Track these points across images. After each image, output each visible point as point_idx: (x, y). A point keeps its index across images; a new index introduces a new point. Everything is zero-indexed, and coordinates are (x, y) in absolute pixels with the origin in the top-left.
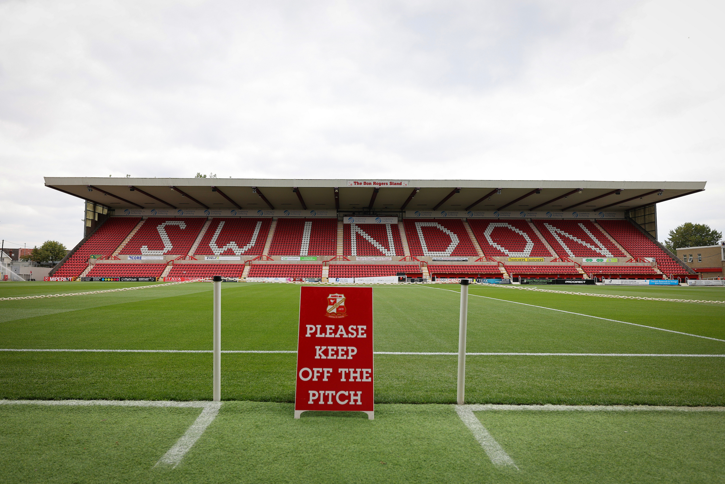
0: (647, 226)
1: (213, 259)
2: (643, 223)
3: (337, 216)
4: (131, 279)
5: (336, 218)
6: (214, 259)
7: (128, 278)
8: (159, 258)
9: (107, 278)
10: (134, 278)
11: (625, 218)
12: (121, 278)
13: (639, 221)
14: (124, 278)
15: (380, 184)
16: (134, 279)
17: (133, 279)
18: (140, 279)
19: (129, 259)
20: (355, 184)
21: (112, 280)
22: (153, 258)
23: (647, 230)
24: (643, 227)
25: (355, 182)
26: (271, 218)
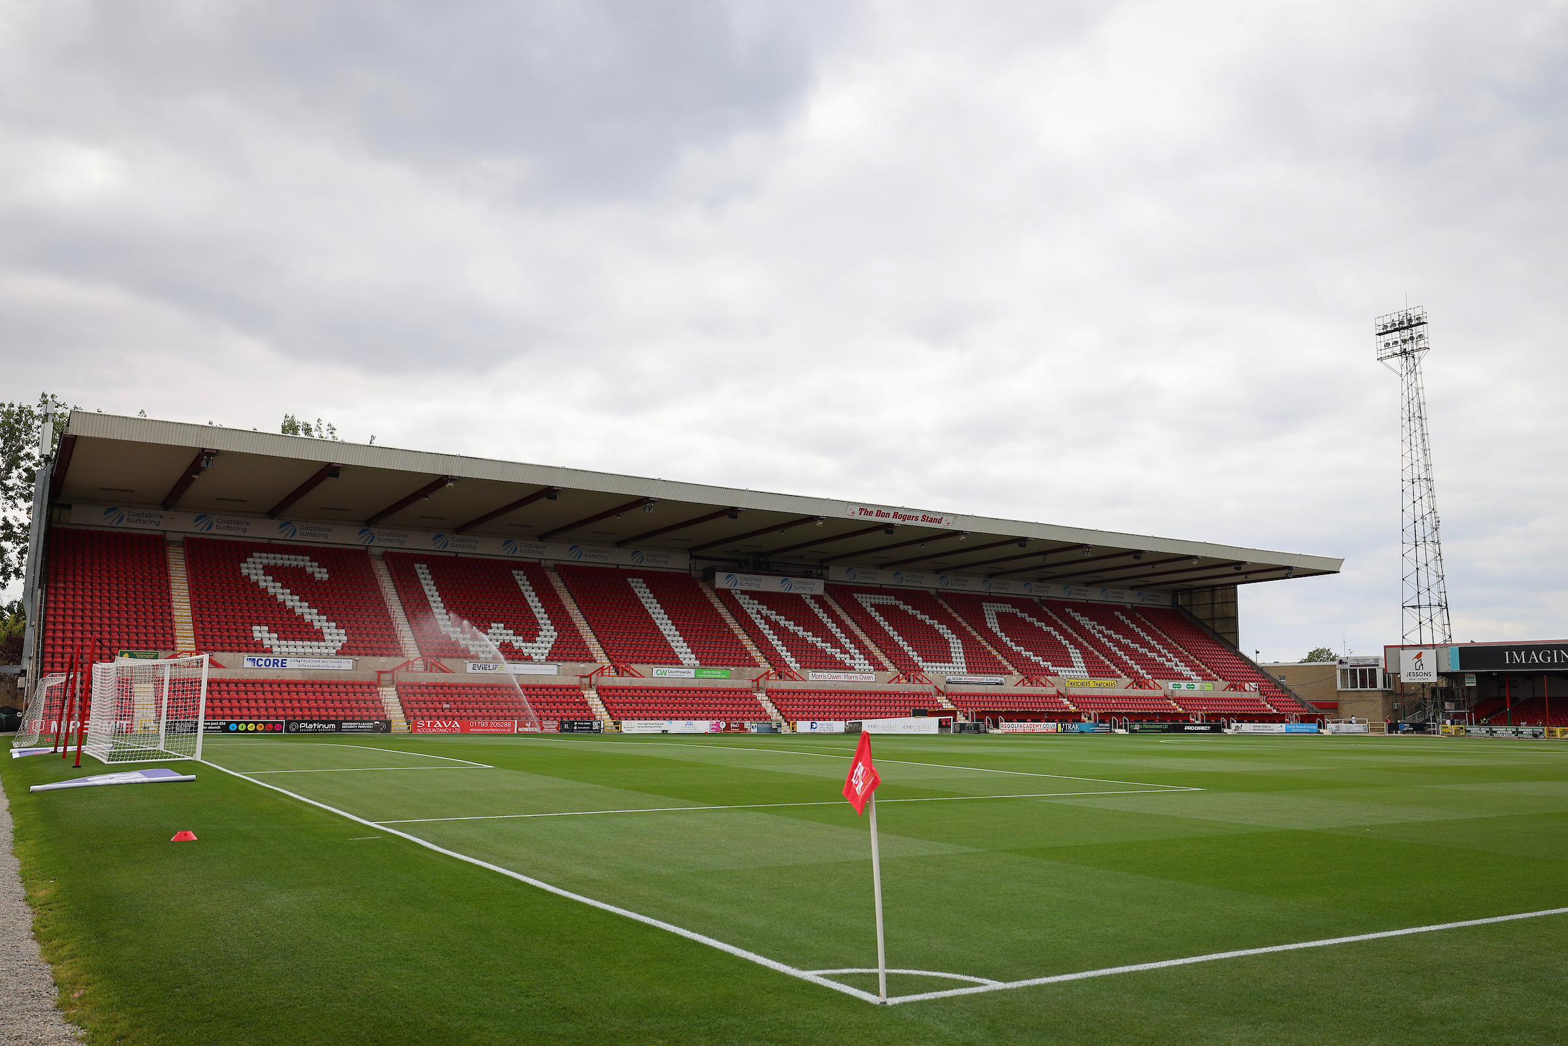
0: (1217, 623)
1: (488, 671)
2: (1209, 617)
3: (690, 569)
4: (319, 726)
5: (688, 572)
6: (492, 672)
7: (309, 722)
8: (339, 664)
9: (247, 723)
10: (326, 723)
11: (1173, 605)
12: (288, 723)
13: (1201, 613)
14: (299, 722)
15: (904, 518)
16: (329, 726)
17: (324, 726)
18: (345, 725)
19: (248, 664)
20: (860, 514)
21: (260, 727)
22: (321, 664)
23: (1218, 631)
24: (1209, 624)
25: (861, 510)
26: (537, 561)
